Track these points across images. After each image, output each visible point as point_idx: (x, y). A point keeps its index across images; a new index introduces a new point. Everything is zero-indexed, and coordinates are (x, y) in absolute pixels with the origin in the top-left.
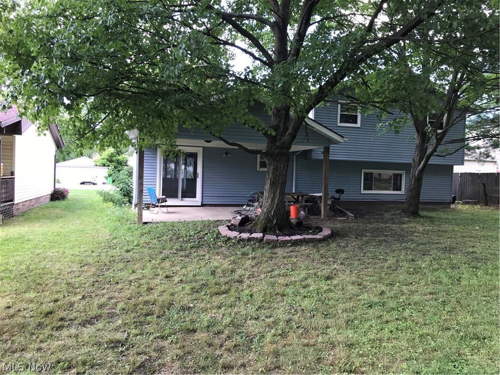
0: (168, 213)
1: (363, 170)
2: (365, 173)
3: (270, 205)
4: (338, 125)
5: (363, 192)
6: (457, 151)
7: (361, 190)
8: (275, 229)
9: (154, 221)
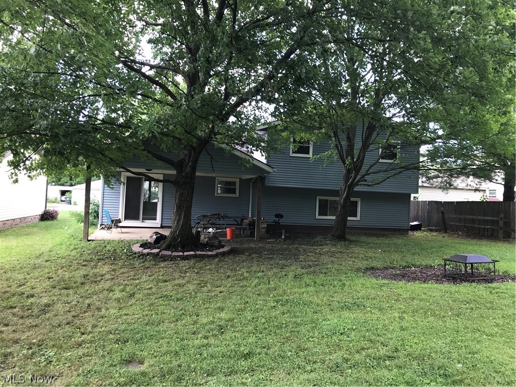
0: (122, 233)
1: (317, 197)
2: (320, 200)
3: (176, 226)
4: (291, 155)
5: (317, 217)
6: (384, 181)
7: (315, 215)
8: (178, 246)
9: (97, 239)
